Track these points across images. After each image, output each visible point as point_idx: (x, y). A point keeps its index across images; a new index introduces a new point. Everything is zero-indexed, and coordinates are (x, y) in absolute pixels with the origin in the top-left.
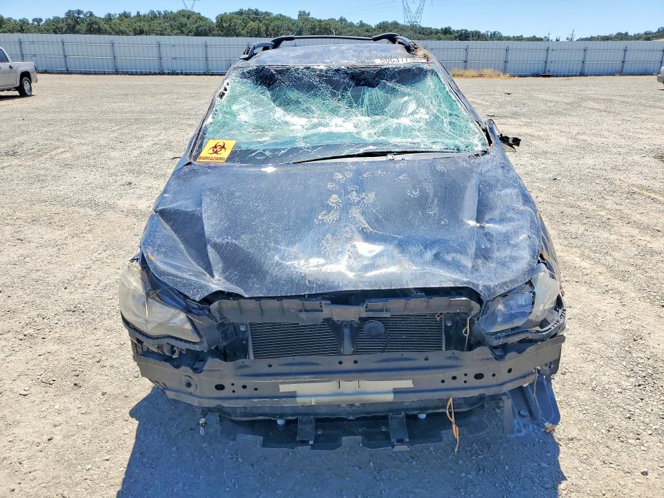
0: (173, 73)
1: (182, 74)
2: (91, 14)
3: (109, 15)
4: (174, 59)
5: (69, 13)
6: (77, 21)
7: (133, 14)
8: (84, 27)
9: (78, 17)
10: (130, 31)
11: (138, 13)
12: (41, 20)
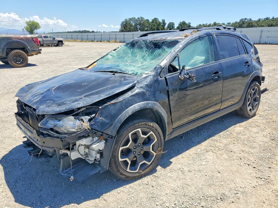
0: (266, 44)
1: (270, 44)
2: (251, 19)
3: (260, 19)
4: (268, 37)
5: (242, 20)
6: (243, 23)
7: (271, 18)
8: (246, 25)
9: (245, 21)
10: (266, 25)
11: (273, 17)
12: (230, 23)
